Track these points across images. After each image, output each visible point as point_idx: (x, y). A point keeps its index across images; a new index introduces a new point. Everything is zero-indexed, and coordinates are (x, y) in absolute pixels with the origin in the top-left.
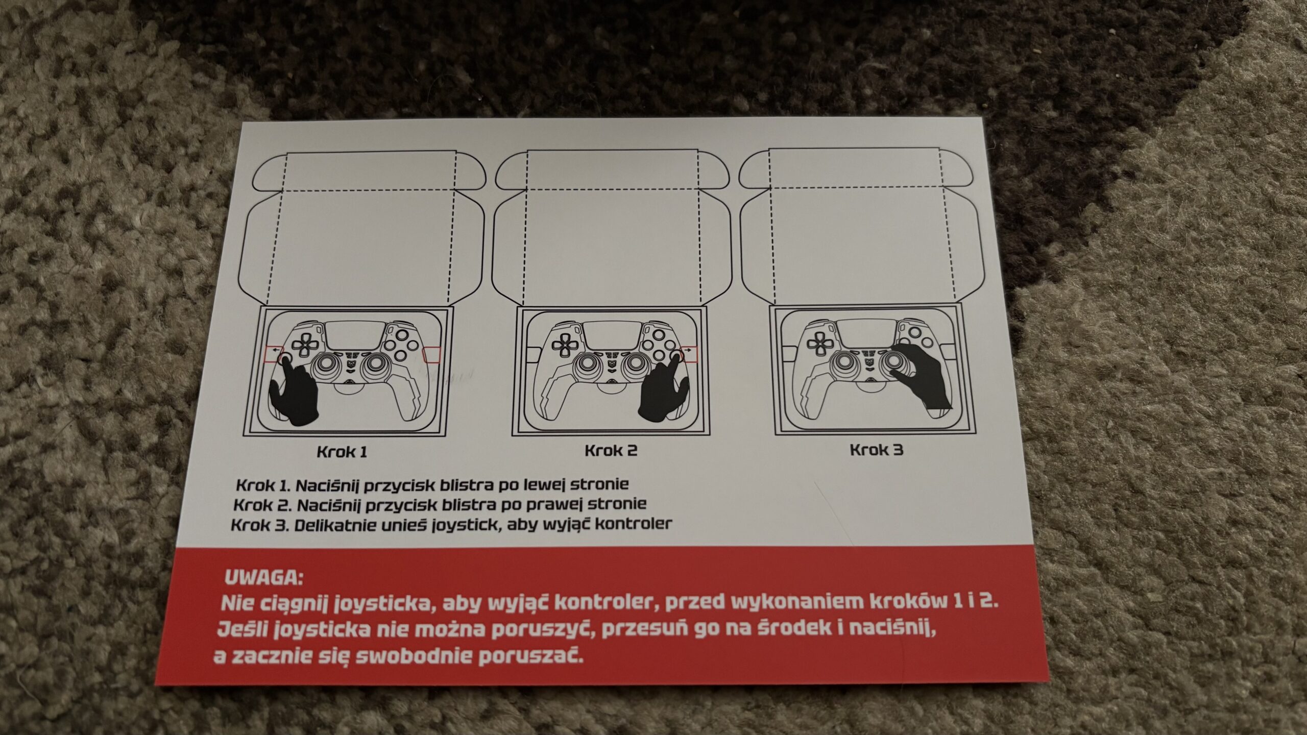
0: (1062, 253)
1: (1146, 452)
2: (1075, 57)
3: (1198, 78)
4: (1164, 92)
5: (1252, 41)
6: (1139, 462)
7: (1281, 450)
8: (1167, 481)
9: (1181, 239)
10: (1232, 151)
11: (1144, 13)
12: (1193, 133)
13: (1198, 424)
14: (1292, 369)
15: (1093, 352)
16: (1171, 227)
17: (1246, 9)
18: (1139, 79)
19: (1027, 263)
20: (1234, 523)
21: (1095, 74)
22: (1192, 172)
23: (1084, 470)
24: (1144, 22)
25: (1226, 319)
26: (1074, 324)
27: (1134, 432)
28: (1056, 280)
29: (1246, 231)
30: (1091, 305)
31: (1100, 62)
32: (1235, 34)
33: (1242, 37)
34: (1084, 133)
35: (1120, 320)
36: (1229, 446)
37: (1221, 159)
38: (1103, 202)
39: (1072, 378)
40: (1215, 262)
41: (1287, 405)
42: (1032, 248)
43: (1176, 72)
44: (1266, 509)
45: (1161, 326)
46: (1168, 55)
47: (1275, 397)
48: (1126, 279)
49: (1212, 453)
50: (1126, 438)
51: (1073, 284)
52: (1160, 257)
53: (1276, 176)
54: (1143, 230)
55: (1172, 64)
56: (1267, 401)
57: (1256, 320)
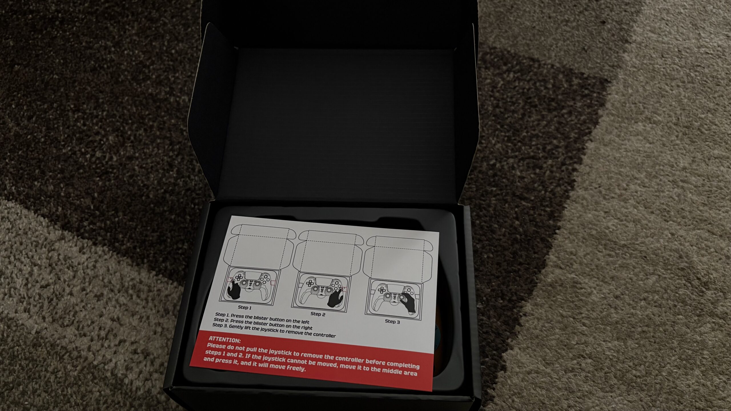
0: (512, 341)
1: (544, 392)
2: (503, 284)
3: (537, 283)
4: (529, 289)
5: (548, 269)
6: (543, 395)
7: (577, 384)
8: (550, 399)
9: (541, 331)
10: (549, 303)
11: (519, 267)
12: (539, 299)
13: (555, 382)
14: (575, 362)
15: (525, 367)
16: (538, 328)
17: (545, 260)
18: (522, 286)
19: (503, 346)
20: (569, 407)
21: (511, 287)
22: (540, 311)
23: (529, 400)
24: (519, 270)
25: (556, 351)
26: (519, 361)
27: (540, 387)
28: (512, 349)
29: (558, 325)
30: (522, 354)
31: (511, 284)
32: (544, 268)
33: (547, 269)
34: (510, 305)
35: (530, 357)
36: (564, 386)
37: (547, 306)
38: (520, 325)
39: (521, 376)
40: (551, 335)
41: (576, 372)
42: (504, 341)
43: (531, 282)
44: (576, 402)
45: (541, 356)
46: (527, 278)
47: (573, 370)
48: (530, 345)
49: (560, 389)
50: (538, 389)
51: (516, 350)
52: (537, 337)
53: (562, 307)
54: (532, 330)
55: (529, 280)
56: (571, 372)
57: (564, 350)
